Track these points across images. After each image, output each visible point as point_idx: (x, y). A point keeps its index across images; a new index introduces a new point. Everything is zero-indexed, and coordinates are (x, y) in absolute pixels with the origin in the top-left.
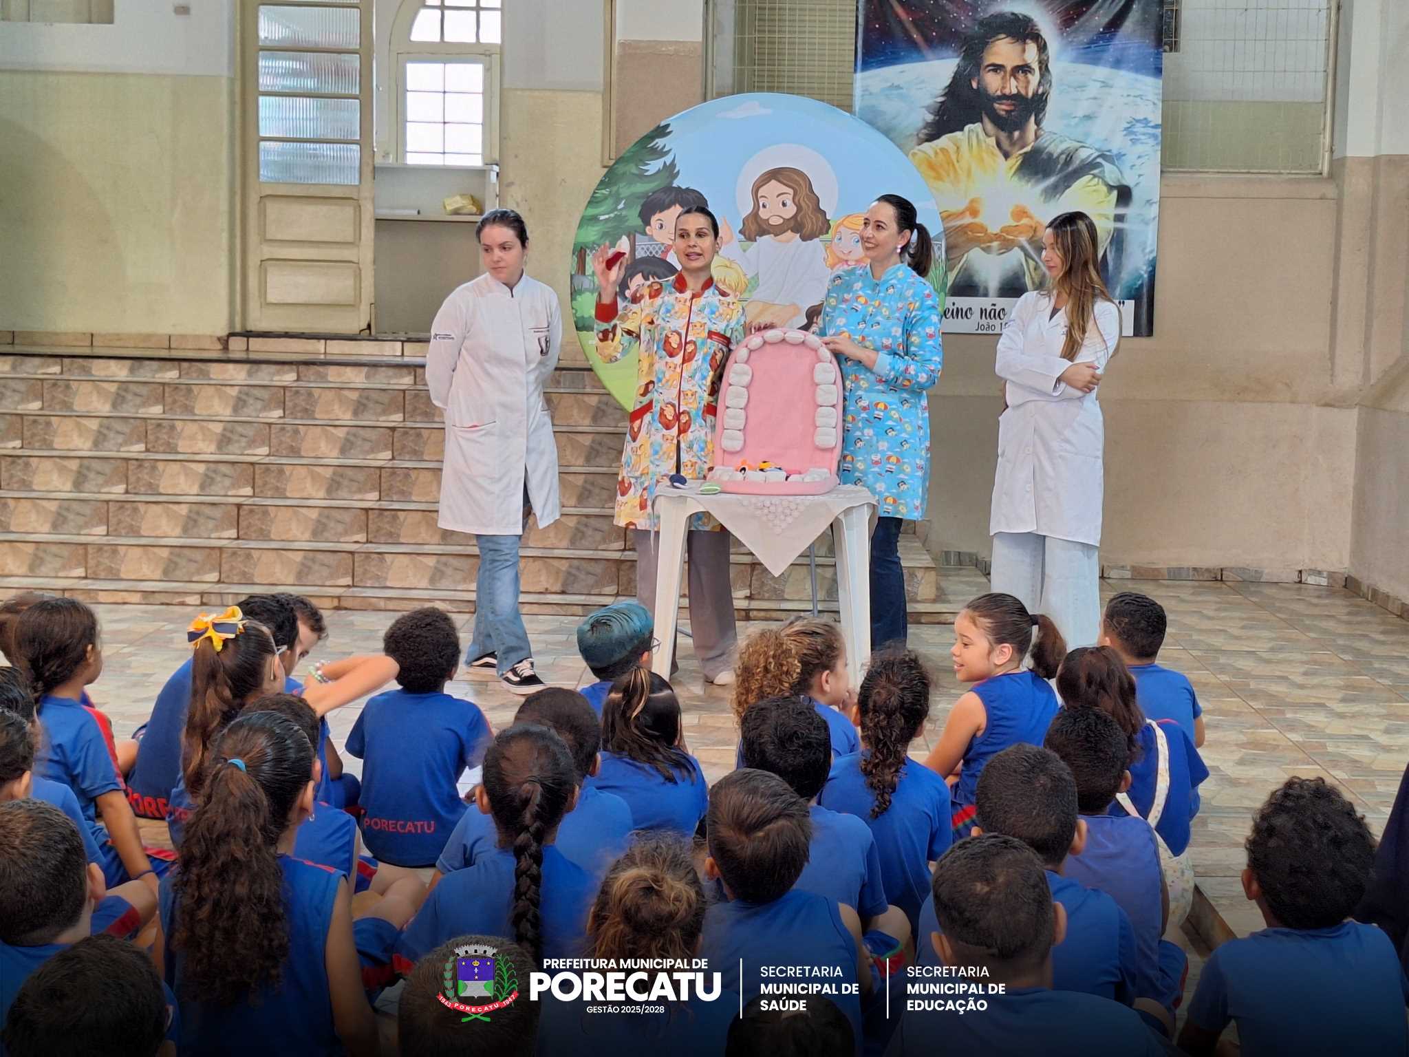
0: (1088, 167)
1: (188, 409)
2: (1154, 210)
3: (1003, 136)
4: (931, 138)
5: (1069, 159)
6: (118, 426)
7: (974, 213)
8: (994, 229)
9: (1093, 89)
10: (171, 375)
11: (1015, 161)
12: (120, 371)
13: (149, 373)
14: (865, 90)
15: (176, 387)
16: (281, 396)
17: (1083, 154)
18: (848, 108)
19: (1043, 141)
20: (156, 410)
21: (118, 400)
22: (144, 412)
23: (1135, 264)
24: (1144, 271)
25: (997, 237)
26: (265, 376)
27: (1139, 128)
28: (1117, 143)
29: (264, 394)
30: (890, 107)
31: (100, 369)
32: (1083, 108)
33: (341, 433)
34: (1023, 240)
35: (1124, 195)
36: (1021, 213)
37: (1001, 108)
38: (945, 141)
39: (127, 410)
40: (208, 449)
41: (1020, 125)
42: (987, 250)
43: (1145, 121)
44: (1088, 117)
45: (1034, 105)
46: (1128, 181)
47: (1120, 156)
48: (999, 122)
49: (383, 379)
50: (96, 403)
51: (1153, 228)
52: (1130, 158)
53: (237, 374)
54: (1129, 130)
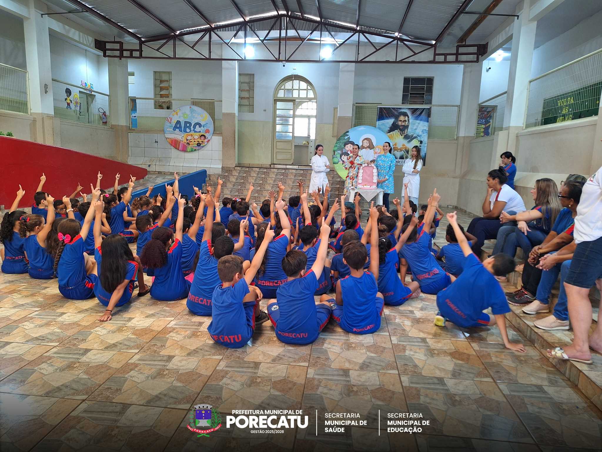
0: (415, 137)
1: (269, 176)
2: (426, 145)
3: (401, 132)
4: (389, 132)
5: (412, 136)
6: (258, 178)
7: (396, 145)
8: (399, 148)
9: (417, 124)
10: (265, 170)
11: (403, 136)
12: (257, 170)
13: (262, 170)
14: (378, 125)
15: (267, 172)
16: (283, 174)
17: (415, 135)
18: (376, 127)
19: (408, 133)
20: (263, 176)
21: (258, 174)
22: (261, 176)
23: (422, 154)
24: (424, 155)
25: (400, 149)
26: (280, 171)
27: (424, 131)
28: (420, 133)
29: (280, 174)
30: (382, 127)
31: (254, 169)
32: (415, 128)
33: (293, 180)
34: (404, 150)
35: (421, 142)
36: (404, 145)
37: (401, 127)
38: (391, 133)
39: (259, 176)
40: (272, 182)
41: (404, 130)
42: (398, 151)
43: (425, 130)
44: (416, 129)
45: (407, 127)
46: (422, 140)
47: (421, 136)
48: (400, 130)
49: (298, 172)
50: (254, 174)
51: (426, 148)
52: (423, 136)
53: (276, 170)
54: (422, 131)
